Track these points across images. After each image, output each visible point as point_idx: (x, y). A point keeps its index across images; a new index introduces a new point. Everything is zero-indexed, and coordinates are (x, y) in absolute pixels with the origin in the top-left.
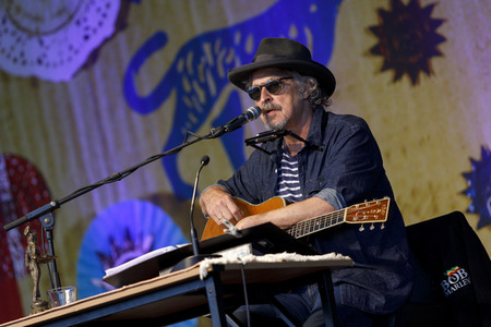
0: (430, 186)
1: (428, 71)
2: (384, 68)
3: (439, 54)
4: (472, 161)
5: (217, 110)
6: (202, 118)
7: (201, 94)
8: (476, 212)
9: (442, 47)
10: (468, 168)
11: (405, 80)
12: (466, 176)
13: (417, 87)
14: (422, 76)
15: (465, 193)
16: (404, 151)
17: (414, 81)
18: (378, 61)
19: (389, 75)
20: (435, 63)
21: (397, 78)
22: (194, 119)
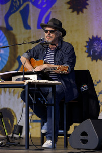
0: (77, 42)
1: (82, 12)
2: (70, 8)
3: (86, 8)
4: (89, 39)
5: (22, 8)
6: (17, 9)
7: (18, 3)
8: (88, 52)
9: (87, 6)
10: (88, 40)
11: (75, 12)
12: (87, 42)
13: (78, 16)
14: (80, 13)
15: (86, 46)
16: (71, 31)
17: (78, 13)
18: (69, 6)
19: (71, 10)
20: (84, 10)
21: (73, 11)
22: (15, 9)
